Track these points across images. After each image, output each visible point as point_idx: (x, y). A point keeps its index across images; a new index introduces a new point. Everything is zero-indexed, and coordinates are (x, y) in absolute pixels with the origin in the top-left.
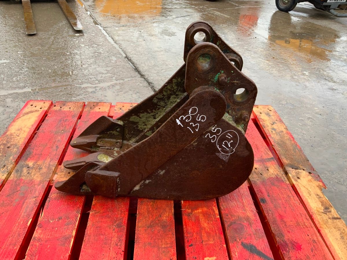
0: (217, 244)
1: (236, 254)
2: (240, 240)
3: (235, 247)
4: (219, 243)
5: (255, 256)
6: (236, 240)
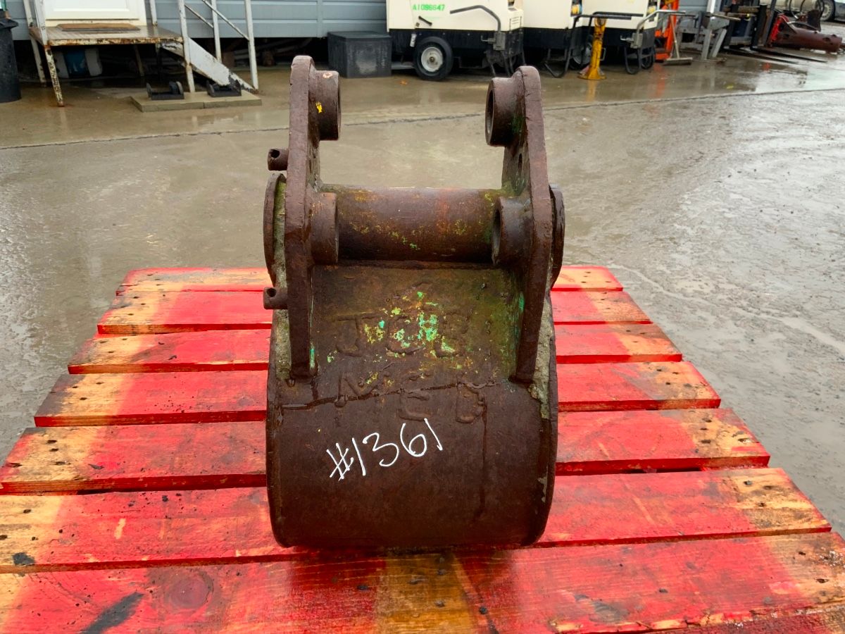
0: (154, 544)
1: (114, 579)
2: (151, 592)
3: (133, 579)
4: (156, 548)
5: (92, 617)
6: (154, 582)
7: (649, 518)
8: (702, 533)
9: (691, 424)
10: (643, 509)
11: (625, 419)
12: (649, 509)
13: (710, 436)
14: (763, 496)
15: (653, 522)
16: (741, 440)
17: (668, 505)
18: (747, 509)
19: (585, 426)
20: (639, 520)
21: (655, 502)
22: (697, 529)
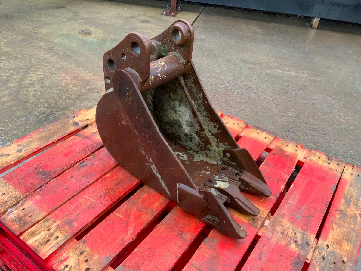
7: (87, 197)
8: (67, 203)
9: (94, 260)
10: (91, 199)
11: (123, 240)
12: (88, 200)
13: (82, 258)
14: (49, 235)
15: (85, 196)
16: (67, 266)
17: (83, 206)
18: (54, 223)
19: (134, 222)
20: (90, 194)
21: (88, 204)
22: (70, 203)
